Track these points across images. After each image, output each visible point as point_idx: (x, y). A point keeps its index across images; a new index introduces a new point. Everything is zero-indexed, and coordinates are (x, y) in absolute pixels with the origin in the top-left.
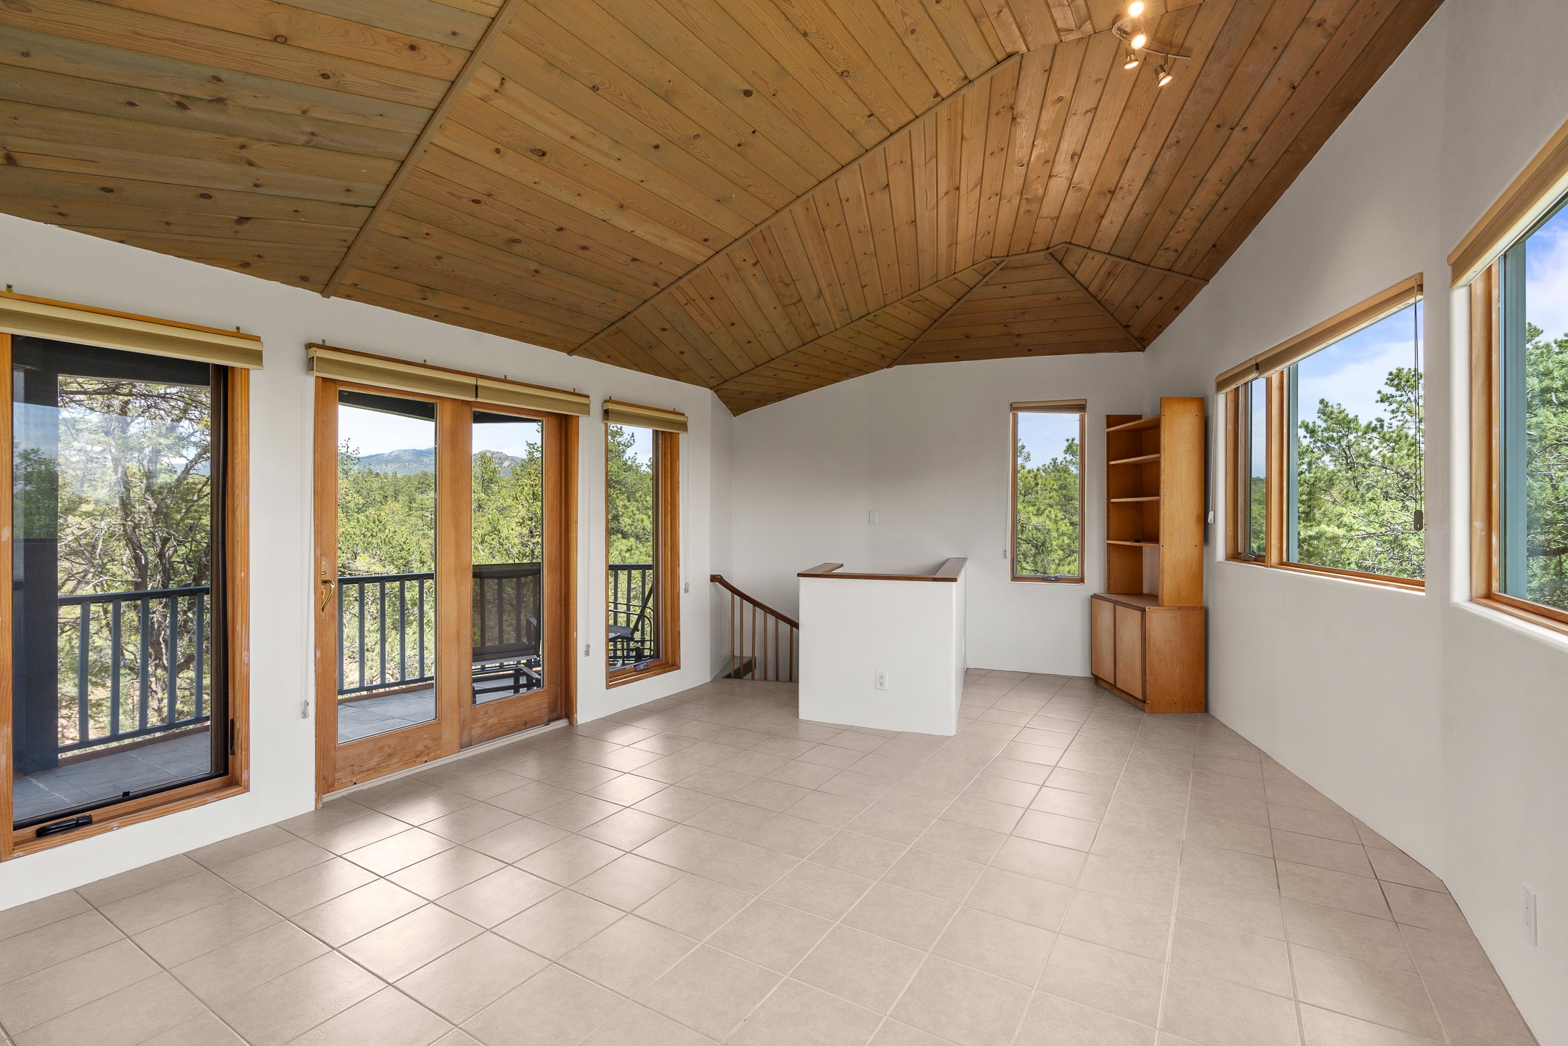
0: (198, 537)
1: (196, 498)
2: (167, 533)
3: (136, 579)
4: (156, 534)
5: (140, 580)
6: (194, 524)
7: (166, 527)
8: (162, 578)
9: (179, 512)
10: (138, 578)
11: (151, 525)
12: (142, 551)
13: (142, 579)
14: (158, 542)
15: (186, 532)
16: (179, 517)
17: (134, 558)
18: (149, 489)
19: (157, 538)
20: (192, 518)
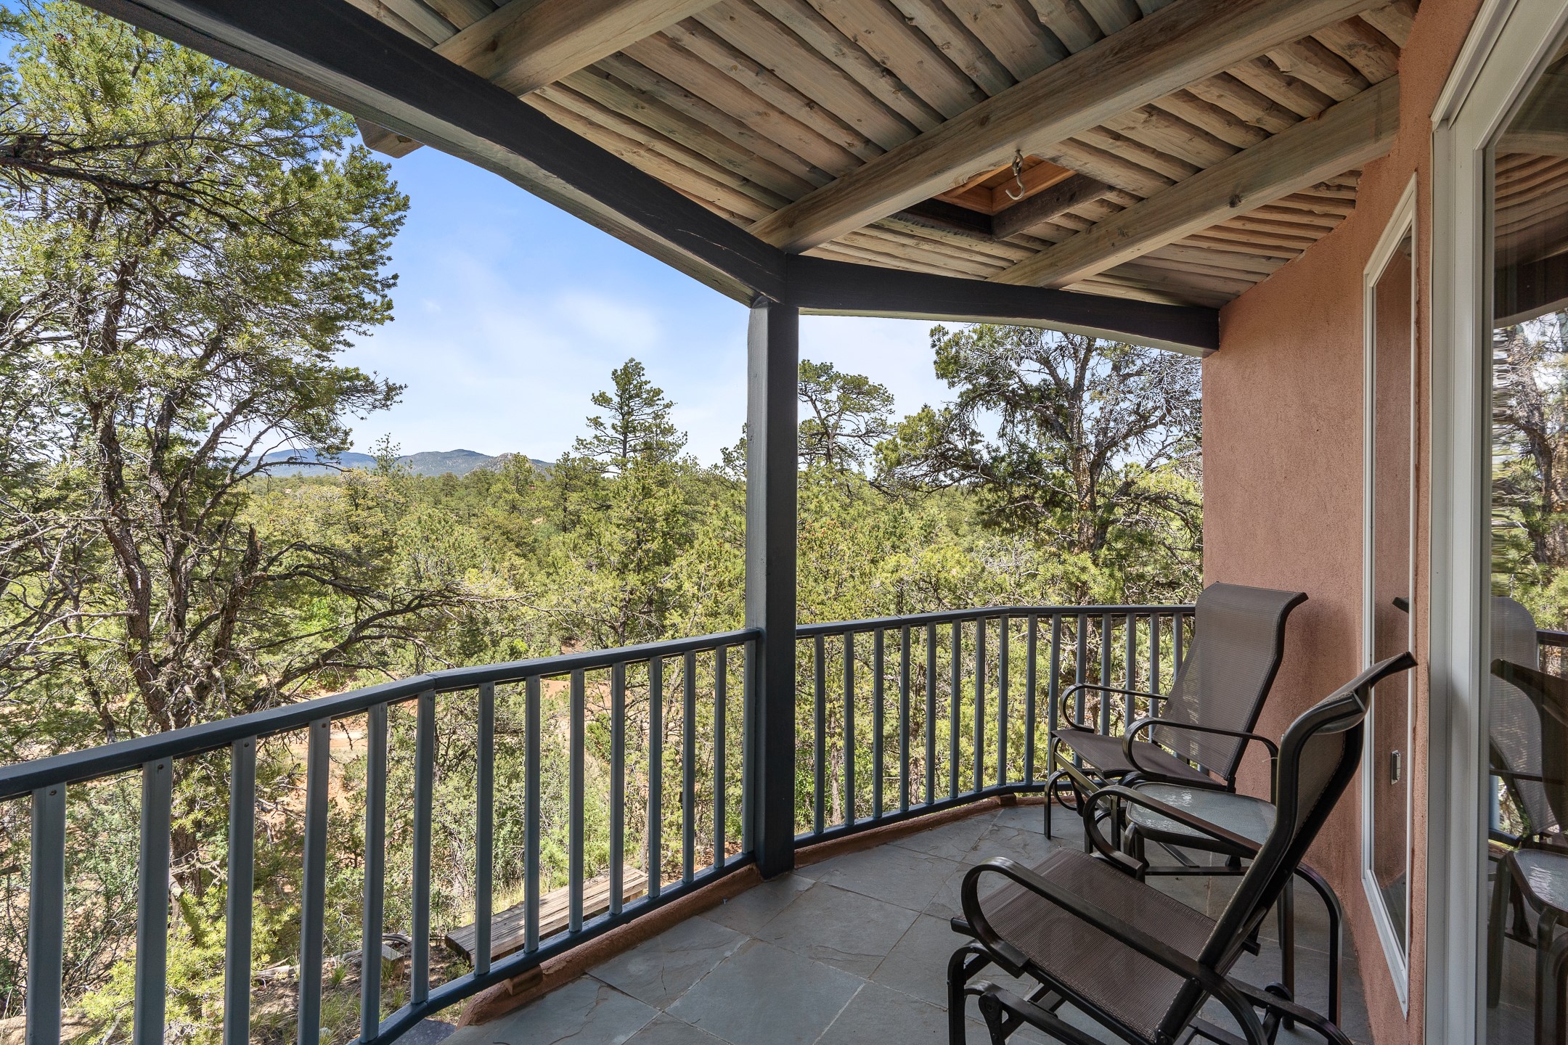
0: (230, 541)
1: (227, 481)
2: (183, 536)
3: (130, 611)
4: (168, 536)
5: (137, 612)
6: (224, 522)
7: (181, 526)
8: (175, 604)
9: (202, 504)
10: (135, 609)
11: (159, 522)
12: (141, 564)
13: (141, 610)
14: (170, 549)
15: (213, 535)
16: (202, 511)
17: (127, 576)
18: (157, 466)
19: (169, 543)
20: (223, 514)
